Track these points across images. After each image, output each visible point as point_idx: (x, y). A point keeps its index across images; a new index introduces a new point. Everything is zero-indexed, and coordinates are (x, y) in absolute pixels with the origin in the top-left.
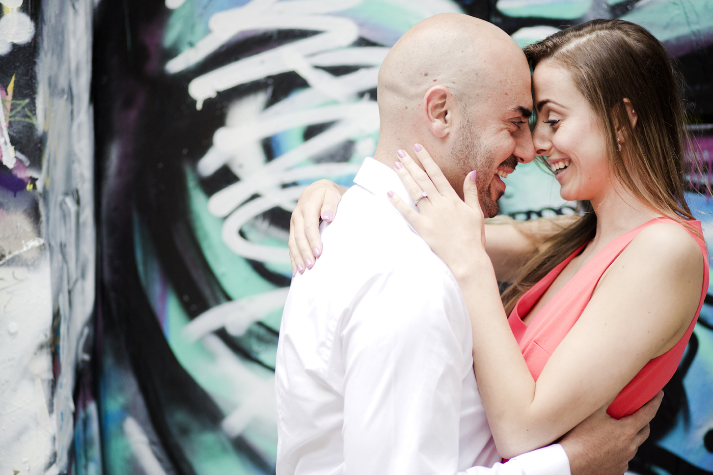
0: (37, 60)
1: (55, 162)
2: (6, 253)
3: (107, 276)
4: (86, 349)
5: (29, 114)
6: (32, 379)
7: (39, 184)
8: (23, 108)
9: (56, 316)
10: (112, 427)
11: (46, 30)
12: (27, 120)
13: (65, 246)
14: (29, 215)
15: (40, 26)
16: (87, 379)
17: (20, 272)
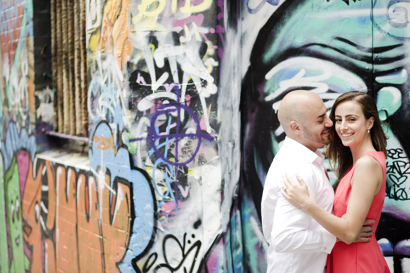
0: (218, 99)
1: (225, 131)
2: (208, 160)
3: (245, 168)
4: (236, 193)
5: (215, 116)
6: (215, 201)
7: (218, 139)
8: (214, 114)
9: (223, 181)
10: (246, 220)
11: (222, 89)
12: (215, 118)
13: (228, 158)
14: (215, 148)
15: (219, 88)
16: (236, 203)
17: (212, 166)
